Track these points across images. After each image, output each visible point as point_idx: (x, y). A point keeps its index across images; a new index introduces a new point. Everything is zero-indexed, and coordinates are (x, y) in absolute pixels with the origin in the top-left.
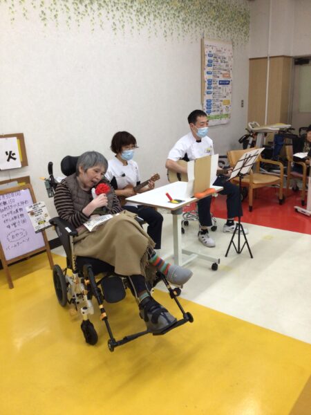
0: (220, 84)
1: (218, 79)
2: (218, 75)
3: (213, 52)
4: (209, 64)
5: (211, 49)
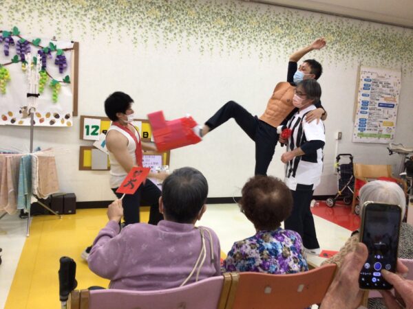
0: (379, 106)
1: (378, 102)
2: (378, 98)
3: (372, 77)
4: (366, 87)
5: (369, 75)
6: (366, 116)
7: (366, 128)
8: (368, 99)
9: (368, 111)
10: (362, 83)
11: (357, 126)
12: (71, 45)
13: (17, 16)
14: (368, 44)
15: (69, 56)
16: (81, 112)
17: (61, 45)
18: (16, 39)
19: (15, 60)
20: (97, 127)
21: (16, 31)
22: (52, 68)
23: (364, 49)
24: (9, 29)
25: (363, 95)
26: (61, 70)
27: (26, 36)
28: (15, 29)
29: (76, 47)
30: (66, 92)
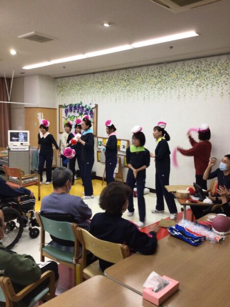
16: (98, 136)
17: (92, 107)
18: (81, 106)
19: (80, 114)
24: (79, 103)
26: (91, 117)
28: (81, 102)
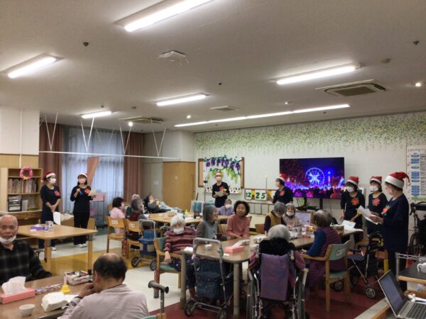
3: (418, 153)
4: (413, 161)
5: (417, 152)
6: (418, 184)
7: (420, 193)
8: (418, 170)
9: (420, 179)
10: (409, 159)
11: (410, 192)
12: (241, 159)
13: (226, 150)
14: (415, 129)
15: (241, 163)
16: (245, 187)
17: (238, 160)
18: (225, 159)
19: (224, 168)
20: (250, 194)
21: (225, 157)
22: (235, 169)
23: (411, 132)
24: (223, 156)
25: (412, 168)
26: (238, 169)
27: (228, 158)
29: (243, 159)
30: (239, 178)
